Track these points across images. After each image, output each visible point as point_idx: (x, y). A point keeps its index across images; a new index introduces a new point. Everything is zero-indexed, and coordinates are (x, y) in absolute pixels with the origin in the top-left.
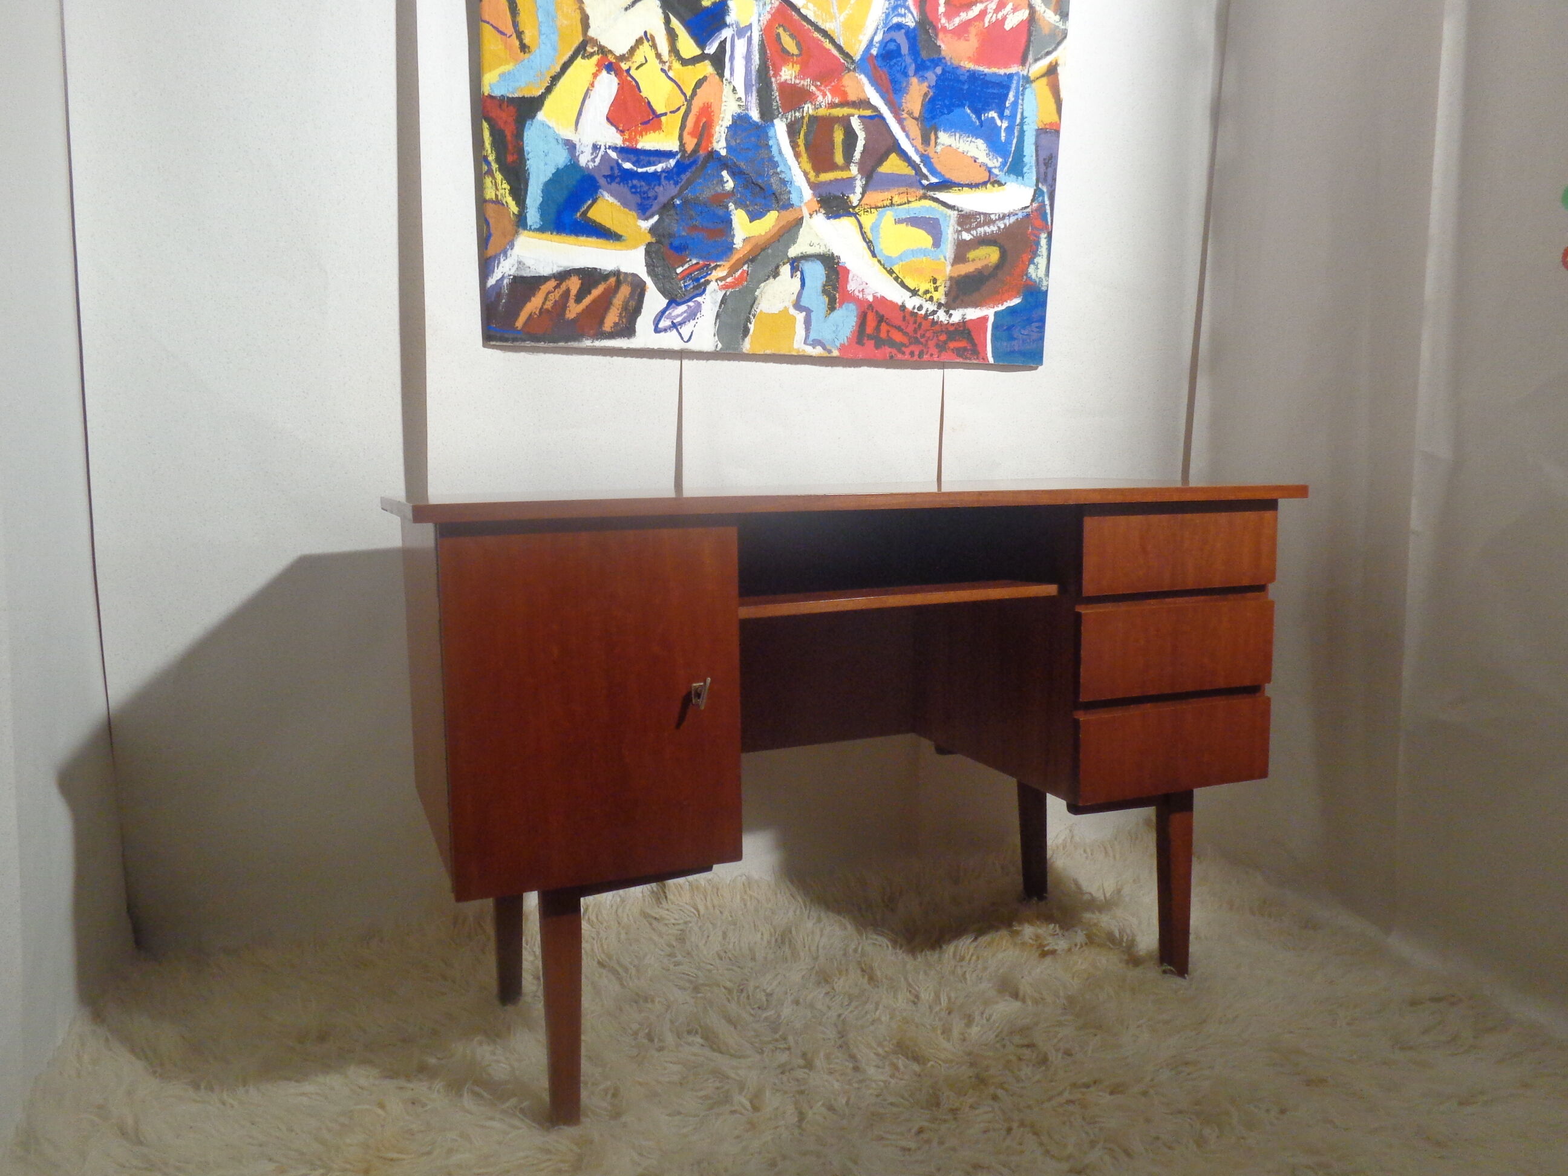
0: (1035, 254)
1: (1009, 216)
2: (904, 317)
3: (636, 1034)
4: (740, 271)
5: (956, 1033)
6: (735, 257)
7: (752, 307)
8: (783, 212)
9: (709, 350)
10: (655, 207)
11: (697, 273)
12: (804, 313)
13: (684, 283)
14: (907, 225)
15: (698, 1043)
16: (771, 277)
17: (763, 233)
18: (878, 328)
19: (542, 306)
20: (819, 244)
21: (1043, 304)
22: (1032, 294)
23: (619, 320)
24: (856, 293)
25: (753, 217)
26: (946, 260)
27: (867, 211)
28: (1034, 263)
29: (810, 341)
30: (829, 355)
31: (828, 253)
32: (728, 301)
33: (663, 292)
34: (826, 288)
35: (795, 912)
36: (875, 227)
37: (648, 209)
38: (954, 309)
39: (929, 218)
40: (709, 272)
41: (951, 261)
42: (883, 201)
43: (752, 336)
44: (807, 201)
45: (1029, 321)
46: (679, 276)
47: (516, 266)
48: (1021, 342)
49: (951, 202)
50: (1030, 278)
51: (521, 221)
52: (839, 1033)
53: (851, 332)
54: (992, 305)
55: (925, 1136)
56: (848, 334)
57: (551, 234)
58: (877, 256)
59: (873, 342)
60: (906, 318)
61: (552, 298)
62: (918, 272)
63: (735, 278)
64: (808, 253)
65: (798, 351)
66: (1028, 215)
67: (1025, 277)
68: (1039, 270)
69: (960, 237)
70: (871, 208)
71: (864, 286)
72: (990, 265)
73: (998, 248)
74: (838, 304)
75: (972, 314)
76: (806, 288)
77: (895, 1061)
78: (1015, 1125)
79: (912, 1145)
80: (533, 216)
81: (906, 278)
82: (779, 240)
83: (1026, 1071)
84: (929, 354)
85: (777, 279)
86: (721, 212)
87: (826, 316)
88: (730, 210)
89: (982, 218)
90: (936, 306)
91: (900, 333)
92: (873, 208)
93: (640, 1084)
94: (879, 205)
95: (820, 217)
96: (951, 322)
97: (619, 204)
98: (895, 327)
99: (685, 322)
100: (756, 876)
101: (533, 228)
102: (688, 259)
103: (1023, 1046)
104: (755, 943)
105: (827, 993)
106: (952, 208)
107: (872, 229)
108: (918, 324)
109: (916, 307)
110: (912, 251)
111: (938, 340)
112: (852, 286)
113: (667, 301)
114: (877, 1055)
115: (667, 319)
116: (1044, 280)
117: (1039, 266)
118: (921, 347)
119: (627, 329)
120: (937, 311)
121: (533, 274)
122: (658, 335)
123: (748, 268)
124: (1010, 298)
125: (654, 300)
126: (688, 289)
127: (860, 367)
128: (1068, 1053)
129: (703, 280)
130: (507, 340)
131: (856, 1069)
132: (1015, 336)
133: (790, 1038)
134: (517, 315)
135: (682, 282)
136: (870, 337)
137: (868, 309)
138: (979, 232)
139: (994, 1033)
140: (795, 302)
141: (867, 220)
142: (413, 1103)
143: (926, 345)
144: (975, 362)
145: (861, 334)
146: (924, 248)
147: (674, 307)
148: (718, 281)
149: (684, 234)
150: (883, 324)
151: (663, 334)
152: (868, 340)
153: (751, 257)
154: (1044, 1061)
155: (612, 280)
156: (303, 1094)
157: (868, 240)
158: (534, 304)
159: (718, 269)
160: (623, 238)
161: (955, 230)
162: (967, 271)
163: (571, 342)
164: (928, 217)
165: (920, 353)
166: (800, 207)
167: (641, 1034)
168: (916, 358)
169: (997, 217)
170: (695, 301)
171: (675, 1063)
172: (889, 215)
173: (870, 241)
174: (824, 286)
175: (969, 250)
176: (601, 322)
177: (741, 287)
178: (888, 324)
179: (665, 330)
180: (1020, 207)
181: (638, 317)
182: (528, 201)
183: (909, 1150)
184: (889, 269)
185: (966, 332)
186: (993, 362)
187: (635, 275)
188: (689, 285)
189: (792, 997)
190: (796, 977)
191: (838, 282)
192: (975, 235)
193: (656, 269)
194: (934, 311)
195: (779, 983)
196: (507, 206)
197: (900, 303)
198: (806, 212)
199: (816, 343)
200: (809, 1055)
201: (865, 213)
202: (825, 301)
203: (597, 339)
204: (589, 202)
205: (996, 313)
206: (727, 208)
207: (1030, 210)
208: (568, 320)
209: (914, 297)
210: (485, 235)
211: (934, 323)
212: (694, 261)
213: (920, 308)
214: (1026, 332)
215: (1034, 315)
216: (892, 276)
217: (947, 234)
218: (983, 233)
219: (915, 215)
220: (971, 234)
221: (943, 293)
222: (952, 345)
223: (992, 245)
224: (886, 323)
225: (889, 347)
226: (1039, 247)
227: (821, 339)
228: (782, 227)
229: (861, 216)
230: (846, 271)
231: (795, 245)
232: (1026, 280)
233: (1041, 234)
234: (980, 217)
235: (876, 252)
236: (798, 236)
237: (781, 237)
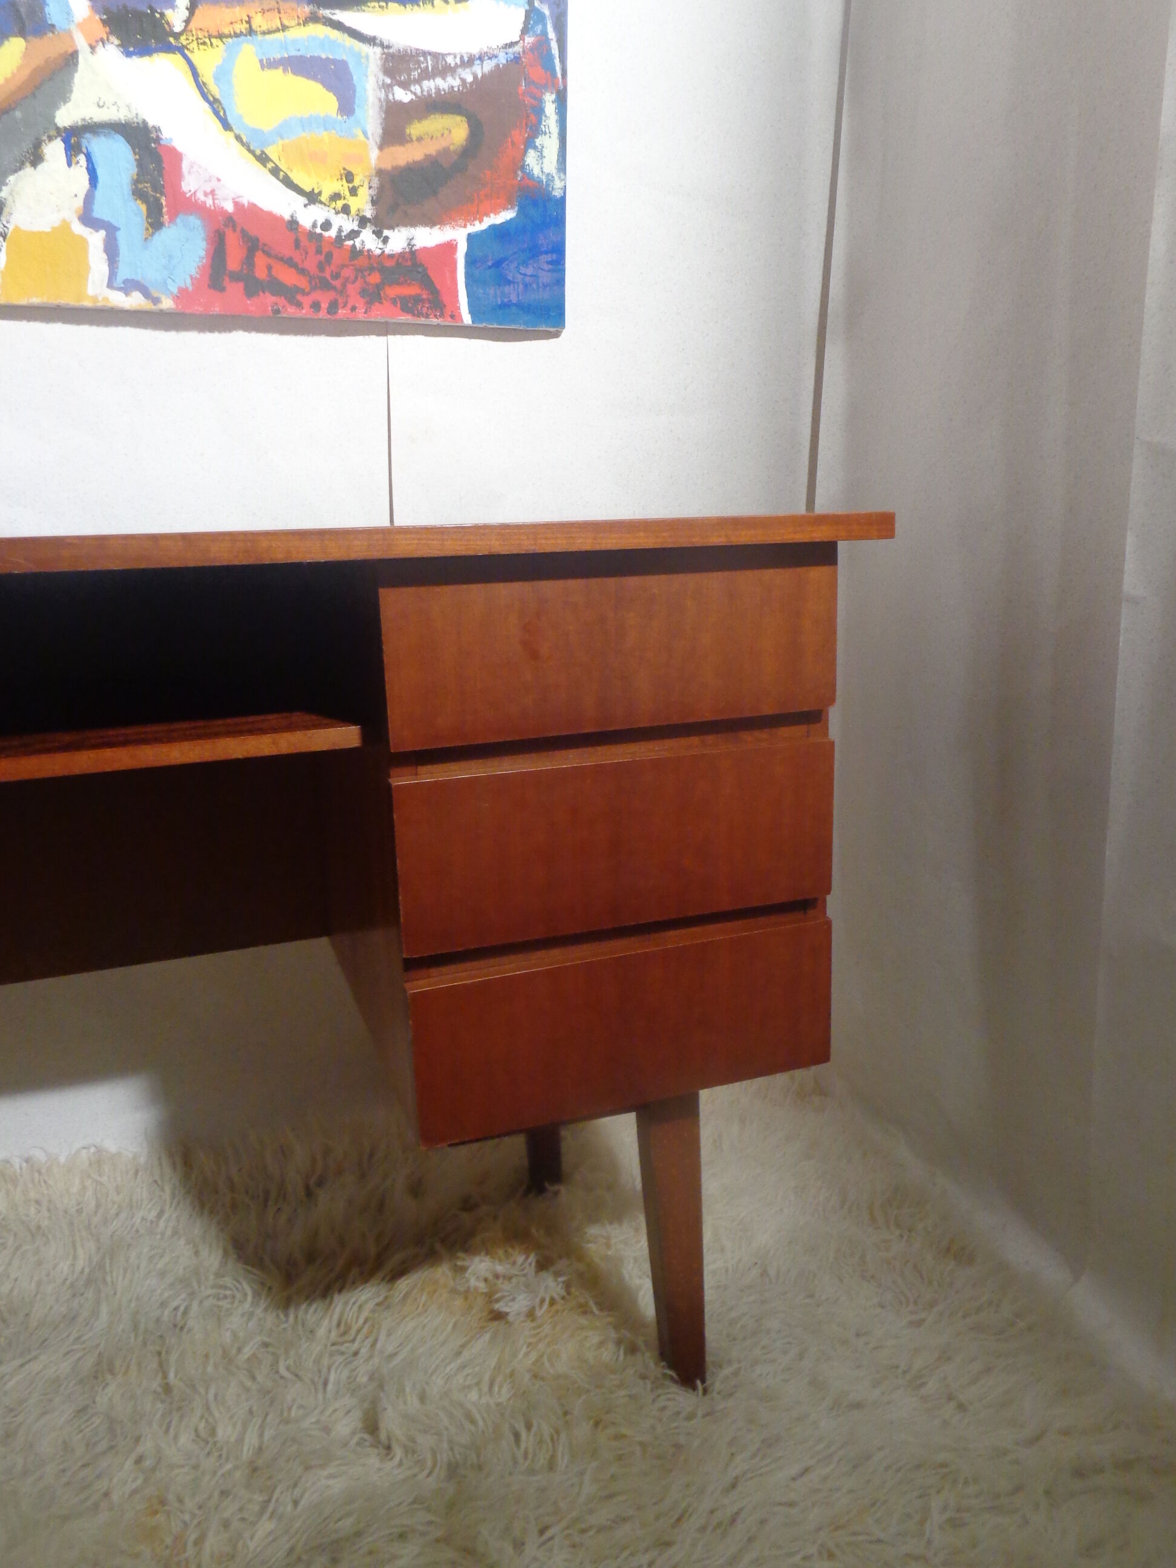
0: (535, 130)
1: (481, 58)
2: (297, 244)
8: (35, 41)
12: (102, 233)
14: (285, 71)
21: (559, 222)
22: (535, 203)
24: (201, 197)
26: (368, 138)
27: (204, 43)
28: (535, 148)
34: (140, 186)
36: (223, 73)
38: (391, 228)
39: (328, 59)
41: (378, 140)
42: (232, 23)
44: (81, 20)
45: (534, 252)
48: (521, 286)
49: (367, 30)
50: (529, 175)
53: (198, 267)
54: (461, 222)
56: (193, 272)
58: (234, 128)
59: (241, 285)
62: (315, 158)
64: (95, 120)
65: (95, 299)
66: (517, 59)
67: (520, 173)
68: (545, 160)
69: (391, 97)
70: (210, 37)
71: (214, 184)
72: (452, 148)
73: (464, 119)
74: (166, 217)
75: (426, 237)
76: (100, 185)
81: (295, 171)
82: (34, 95)
84: (349, 306)
85: (40, 167)
89: (430, 63)
90: (356, 223)
92: (216, 37)
94: (226, 31)
95: (111, 53)
96: (387, 251)
98: (281, 259)
100: (111, 1147)
104: (51, 1281)
106: (371, 41)
107: (217, 78)
109: (319, 224)
110: (301, 120)
111: (365, 282)
112: (190, 184)
116: (556, 178)
117: (545, 152)
118: (331, 295)
127: (230, 331)
136: (235, 277)
137: (226, 226)
138: (426, 89)
141: (207, 59)
143: (342, 291)
144: (434, 321)
146: (322, 115)
150: (259, 254)
157: (211, 99)
162: (410, 160)
164: (324, 56)
166: (69, 29)
168: (322, 314)
169: (458, 61)
172: (248, 53)
173: (216, 100)
174: (136, 182)
175: (409, 120)
178: (267, 253)
180: (501, 43)
184: (258, 152)
191: (162, 176)
194: (353, 231)
197: (287, 217)
198: (81, 42)
199: (129, 287)
201: (201, 47)
205: (470, 237)
207: (521, 50)
211: (355, 253)
213: (327, 225)
214: (529, 271)
215: (541, 240)
216: (265, 167)
217: (365, 90)
218: (433, 91)
219: (298, 54)
220: (411, 91)
221: (369, 199)
222: (392, 292)
223: (453, 113)
224: (264, 252)
225: (273, 295)
226: (544, 118)
227: (138, 278)
228: (37, 70)
229: (192, 52)
230: (176, 157)
231: (68, 105)
232: (523, 178)
233: (543, 93)
234: (426, 59)
235: (230, 120)
236: (71, 86)
237: (37, 87)
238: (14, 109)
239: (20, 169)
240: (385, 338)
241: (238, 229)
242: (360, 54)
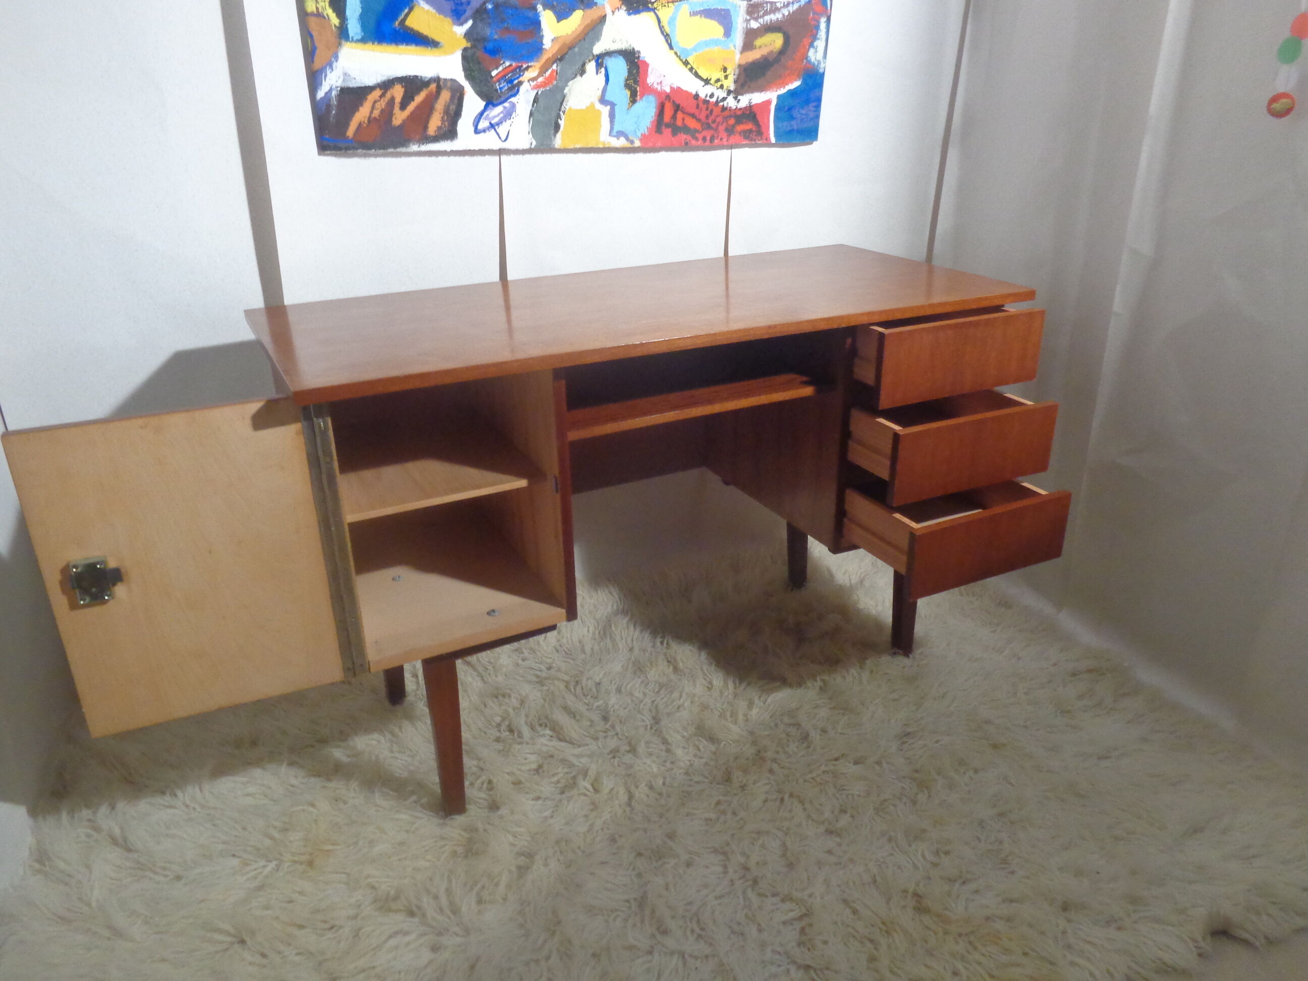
0: (815, 37)
2: (697, 106)
3: (499, 725)
4: (550, 71)
5: (741, 717)
6: (545, 57)
7: (562, 104)
8: (589, 11)
9: (525, 148)
10: (469, 12)
11: (510, 75)
12: (609, 107)
13: (499, 85)
14: (701, 16)
15: (548, 735)
16: (578, 75)
17: (570, 33)
18: (674, 117)
19: (370, 115)
20: (621, 40)
21: (820, 85)
22: (810, 76)
23: (442, 124)
24: (655, 86)
25: (561, 16)
26: (735, 49)
27: (665, 6)
28: (814, 47)
29: (614, 133)
30: (632, 146)
31: (629, 48)
32: (540, 100)
33: (481, 94)
34: (628, 82)
35: (612, 606)
36: (672, 21)
37: (462, 15)
38: (742, 95)
39: (721, 9)
40: (522, 73)
41: (740, 49)
43: (562, 132)
45: (807, 102)
46: (494, 79)
47: (342, 78)
48: (799, 121)
50: (809, 62)
51: (343, 33)
52: (654, 718)
53: (651, 122)
54: (775, 89)
55: (721, 807)
56: (648, 124)
57: (373, 44)
58: (674, 48)
59: (670, 130)
60: (700, 106)
61: (379, 106)
62: (711, 61)
63: (545, 78)
64: (611, 49)
65: (604, 142)
66: (810, 2)
67: (805, 61)
68: (818, 54)
69: (749, 26)
70: (668, 3)
71: (662, 78)
72: (774, 50)
73: (782, 35)
74: (638, 97)
75: (757, 98)
76: (609, 83)
77: (697, 743)
78: (786, 797)
79: (713, 816)
80: (354, 28)
81: (700, 68)
82: (584, 39)
83: (792, 747)
84: (720, 137)
85: (584, 76)
86: (531, 14)
87: (628, 109)
88: (538, 12)
89: (769, 7)
90: (726, 93)
91: (694, 120)
92: (671, 2)
93: (508, 774)
95: (622, 13)
96: (739, 107)
97: (434, 11)
98: (689, 114)
99: (502, 122)
101: (355, 39)
102: (502, 62)
103: (791, 725)
104: (583, 636)
105: (642, 682)
107: (669, 23)
108: (709, 110)
109: (708, 95)
110: (706, 41)
111: (727, 124)
112: (652, 79)
113: (484, 103)
114: (683, 737)
115: (486, 119)
116: (822, 62)
117: (818, 49)
118: (712, 132)
119: (450, 133)
120: (726, 98)
121: (359, 85)
122: (478, 135)
123: (557, 67)
124: (791, 82)
125: (473, 103)
126: (503, 90)
127: (659, 152)
128: (824, 731)
129: (516, 82)
130: (340, 149)
131: (668, 751)
132: (795, 117)
133: (618, 729)
134: (347, 125)
135: (497, 84)
136: (667, 126)
137: (666, 99)
138: (765, 20)
139: (769, 714)
140: (600, 97)
141: (666, 14)
142: (336, 800)
143: (716, 129)
144: (756, 141)
145: (659, 123)
146: (716, 38)
147: (491, 109)
148: (530, 82)
149: (496, 37)
150: (679, 112)
151: (482, 134)
152: (665, 128)
153: (559, 57)
154: (805, 737)
155: (433, 86)
156: (248, 795)
157: (665, 34)
158: (362, 114)
159: (530, 69)
160: (440, 44)
161: (745, 19)
162: (754, 58)
163: (399, 148)
164: (719, 8)
165: (711, 138)
167: (503, 727)
168: (708, 143)
169: (782, 5)
170: (510, 102)
171: (531, 754)
172: (685, 9)
173: (667, 35)
174: (626, 80)
175: (756, 38)
176: (426, 127)
177: (551, 86)
178: (684, 113)
179: (484, 131)
181: (458, 121)
182: (348, 12)
183: (711, 820)
184: (684, 60)
185: (751, 115)
186: (774, 142)
187: (453, 81)
188: (504, 86)
189: (616, 686)
190: (618, 668)
191: (638, 76)
192: (762, 23)
193: (473, 74)
194: (724, 98)
195: (605, 674)
196: (329, 19)
197: (694, 93)
198: (608, 11)
199: (620, 134)
200: (633, 743)
201: (663, 8)
202: (627, 95)
203: (423, 144)
204: (406, 11)
205: (779, 97)
206: (536, 10)
208: (395, 127)
209: (706, 86)
210: (310, 49)
211: (724, 109)
212: (507, 64)
213: (712, 96)
214: (803, 112)
215: (812, 96)
216: (687, 67)
217: (737, 24)
218: (769, 21)
219: (708, 8)
220: (758, 22)
221: (733, 80)
222: (740, 128)
223: (776, 32)
224: (682, 111)
225: (684, 134)
226: (819, 31)
227: (622, 130)
228: (588, 25)
229: (659, 11)
230: (646, 65)
231: (599, 43)
232: (806, 63)
233: (821, 18)
234: (767, 5)
235: (673, 44)
236: (601, 33)
237: (586, 34)
238: (575, 47)
239: (575, 78)
240: (730, 151)
241: (671, 100)
242: (736, 5)
